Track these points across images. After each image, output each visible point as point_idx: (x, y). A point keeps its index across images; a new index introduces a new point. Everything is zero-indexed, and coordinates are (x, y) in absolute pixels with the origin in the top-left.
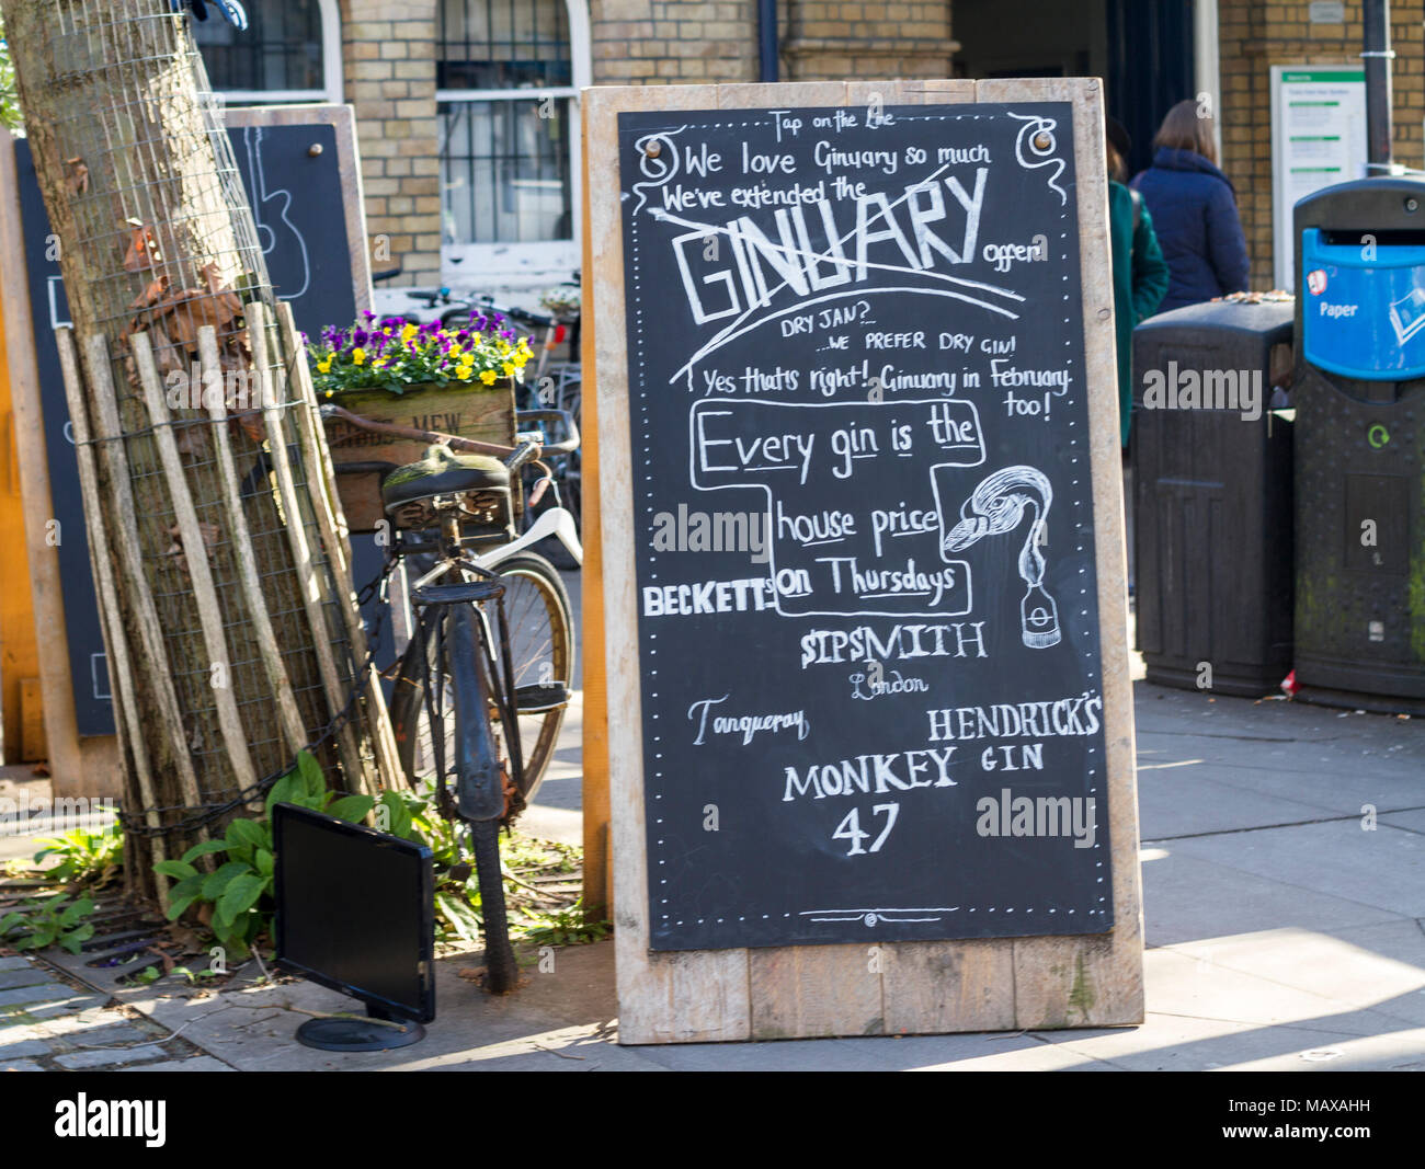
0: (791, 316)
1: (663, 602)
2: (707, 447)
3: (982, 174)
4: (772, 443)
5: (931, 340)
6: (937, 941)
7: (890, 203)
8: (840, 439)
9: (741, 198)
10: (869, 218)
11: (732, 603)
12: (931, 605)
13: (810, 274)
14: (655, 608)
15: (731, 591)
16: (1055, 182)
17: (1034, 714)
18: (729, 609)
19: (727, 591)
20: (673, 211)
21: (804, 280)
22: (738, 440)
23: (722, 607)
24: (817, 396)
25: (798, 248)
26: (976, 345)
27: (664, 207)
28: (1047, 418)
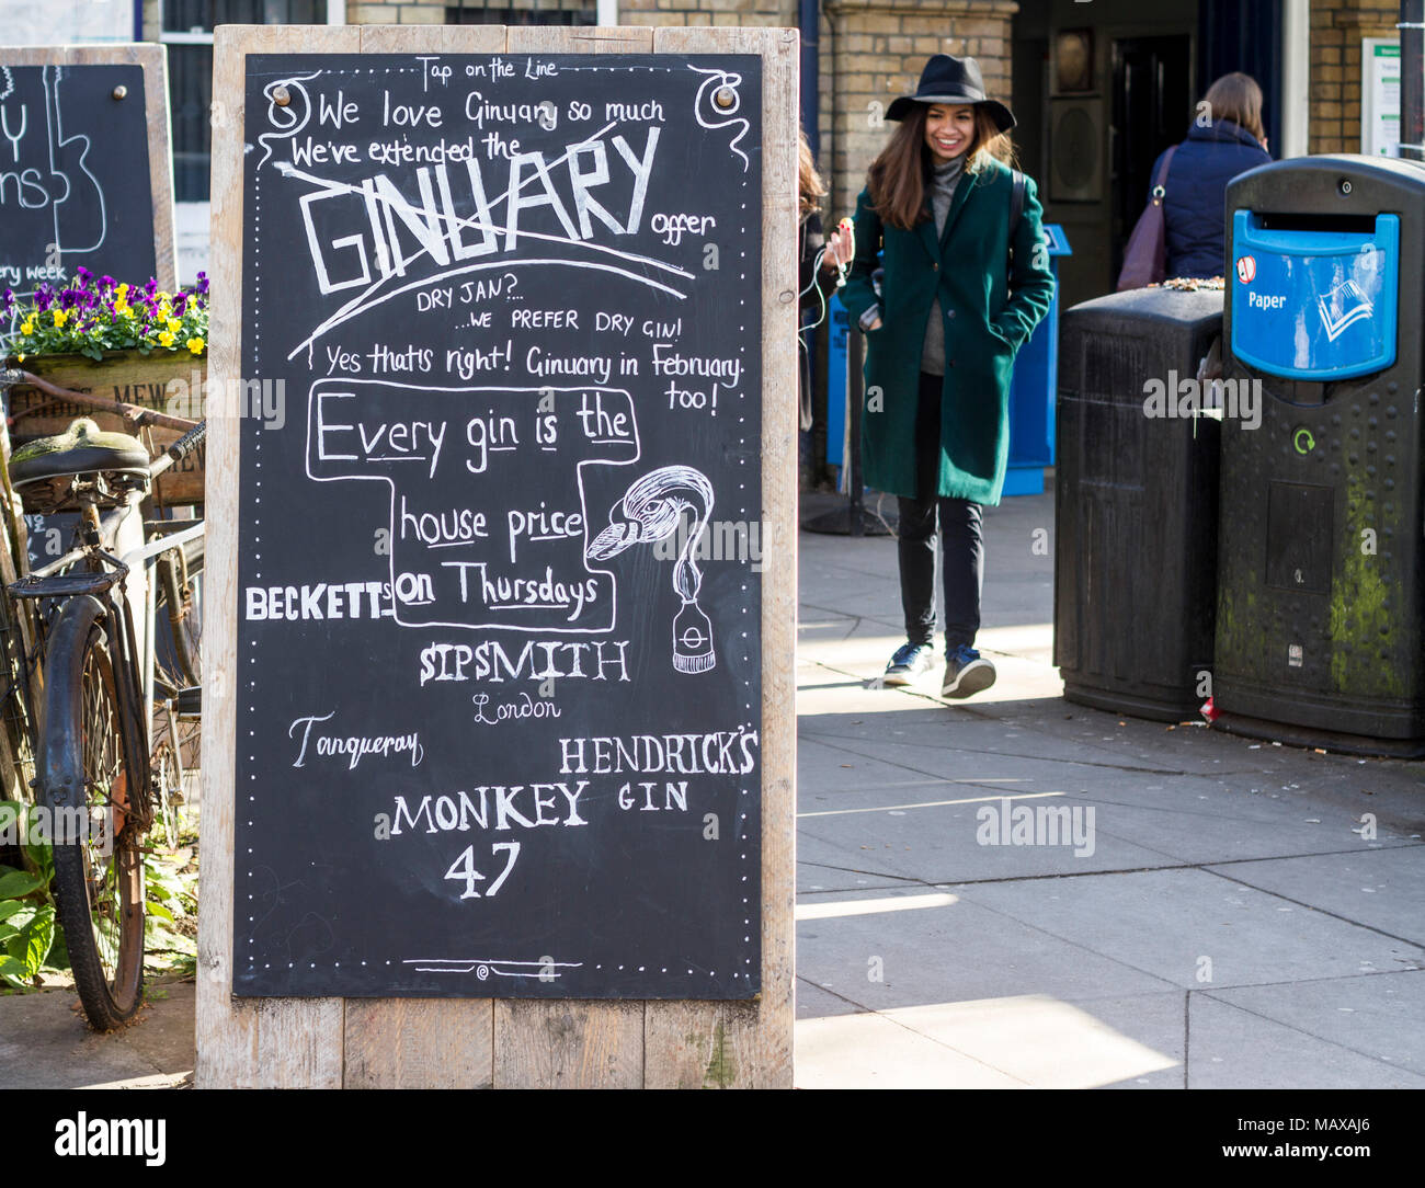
0: (428, 289)
1: (266, 606)
2: (324, 432)
3: (654, 134)
4: (400, 431)
5: (586, 320)
6: (559, 1000)
7: (547, 164)
8: (477, 429)
9: (380, 153)
10: (522, 180)
11: (345, 608)
12: (569, 619)
13: (453, 242)
14: (258, 611)
15: (344, 596)
16: (737, 145)
17: (680, 748)
18: (340, 615)
19: (338, 595)
20: (302, 166)
21: (445, 248)
22: (361, 426)
23: (333, 614)
24: (453, 379)
25: (440, 211)
26: (637, 326)
27: (292, 161)
28: (713, 413)
